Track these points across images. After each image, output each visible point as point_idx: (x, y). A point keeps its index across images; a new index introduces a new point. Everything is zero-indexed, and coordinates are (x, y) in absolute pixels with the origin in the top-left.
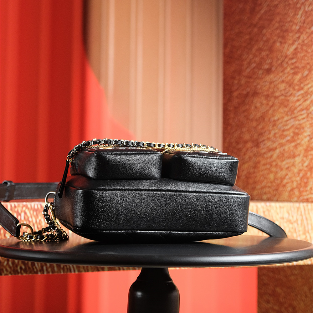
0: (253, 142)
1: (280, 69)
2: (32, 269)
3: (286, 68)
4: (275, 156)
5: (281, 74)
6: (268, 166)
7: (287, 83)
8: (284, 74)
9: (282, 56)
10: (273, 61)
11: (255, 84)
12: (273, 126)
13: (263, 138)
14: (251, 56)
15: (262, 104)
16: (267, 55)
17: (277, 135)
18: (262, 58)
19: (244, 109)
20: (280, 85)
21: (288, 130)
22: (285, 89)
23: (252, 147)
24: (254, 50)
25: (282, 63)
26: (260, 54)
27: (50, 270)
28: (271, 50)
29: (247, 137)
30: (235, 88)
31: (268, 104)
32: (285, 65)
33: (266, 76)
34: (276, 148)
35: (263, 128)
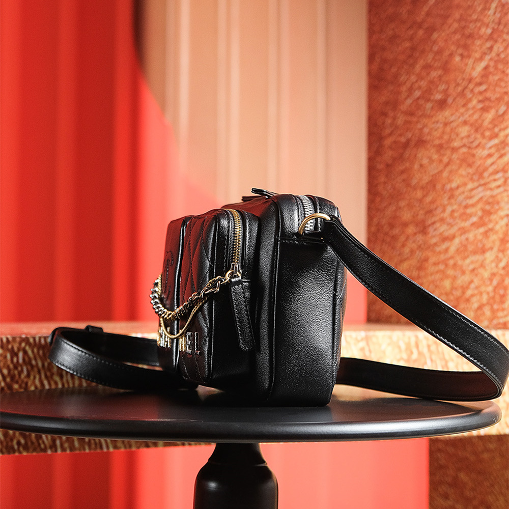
0: (417, 225)
1: (461, 101)
2: (36, 444)
3: (470, 100)
4: (452, 249)
5: (462, 110)
6: (441, 267)
7: (472, 125)
8: (468, 110)
9: (464, 79)
10: (448, 88)
11: (419, 126)
12: (449, 198)
13: (434, 219)
14: (413, 78)
15: (431, 161)
16: (440, 77)
17: (456, 214)
18: (431, 82)
19: (401, 168)
20: (460, 129)
21: (473, 205)
22: (468, 136)
23: (415, 234)
24: (418, 68)
25: (463, 90)
26: (428, 74)
27: (66, 445)
28: (446, 68)
29: (406, 216)
30: (388, 131)
31: (441, 161)
32: (469, 95)
33: (438, 114)
34: (454, 237)
35: (433, 202)
